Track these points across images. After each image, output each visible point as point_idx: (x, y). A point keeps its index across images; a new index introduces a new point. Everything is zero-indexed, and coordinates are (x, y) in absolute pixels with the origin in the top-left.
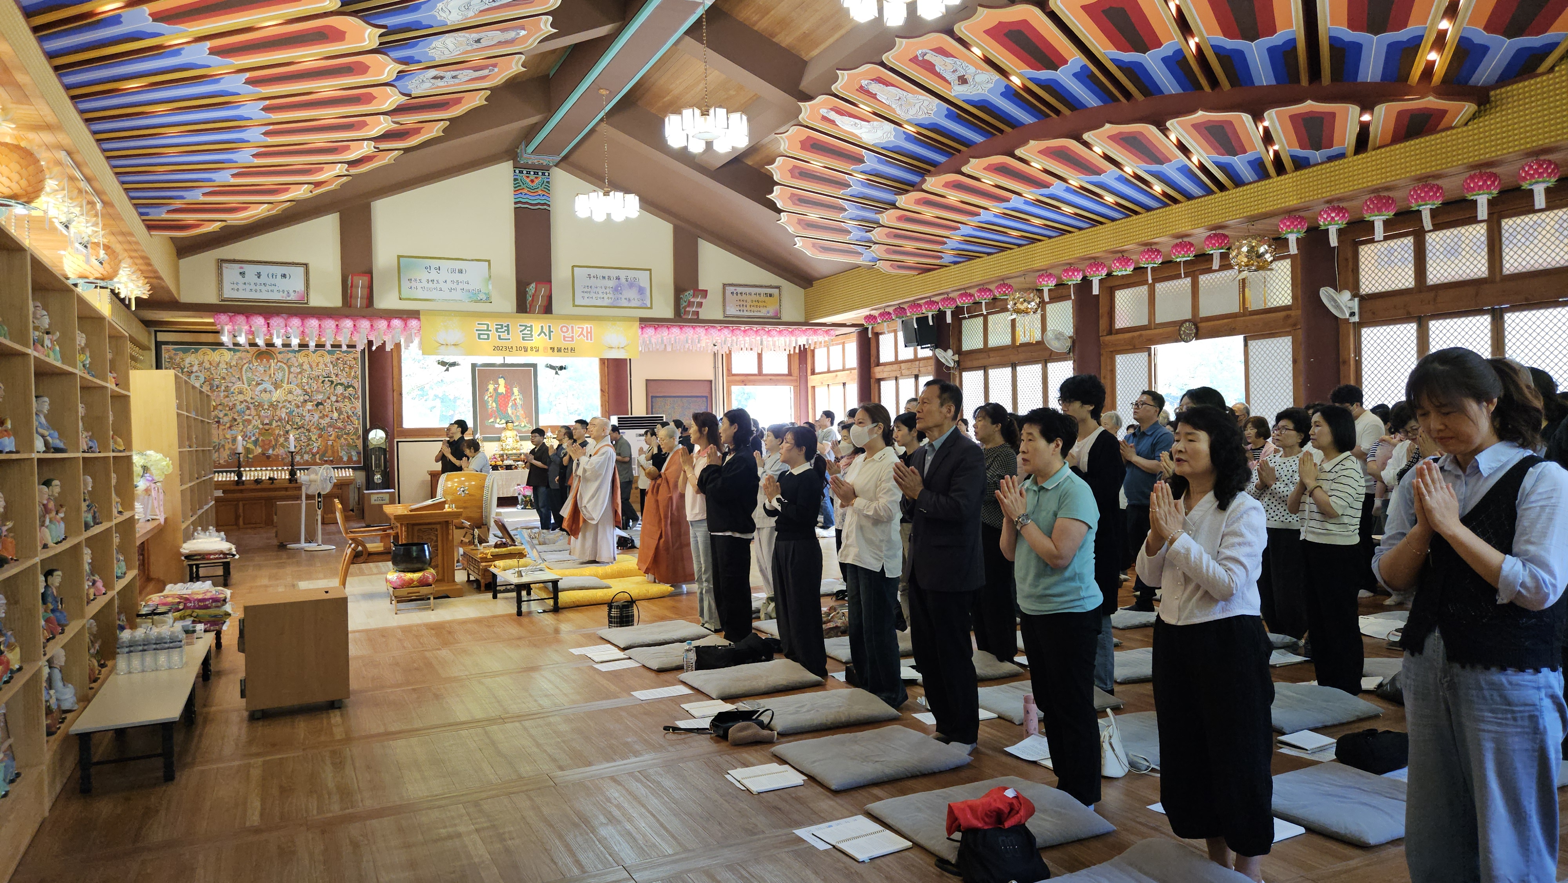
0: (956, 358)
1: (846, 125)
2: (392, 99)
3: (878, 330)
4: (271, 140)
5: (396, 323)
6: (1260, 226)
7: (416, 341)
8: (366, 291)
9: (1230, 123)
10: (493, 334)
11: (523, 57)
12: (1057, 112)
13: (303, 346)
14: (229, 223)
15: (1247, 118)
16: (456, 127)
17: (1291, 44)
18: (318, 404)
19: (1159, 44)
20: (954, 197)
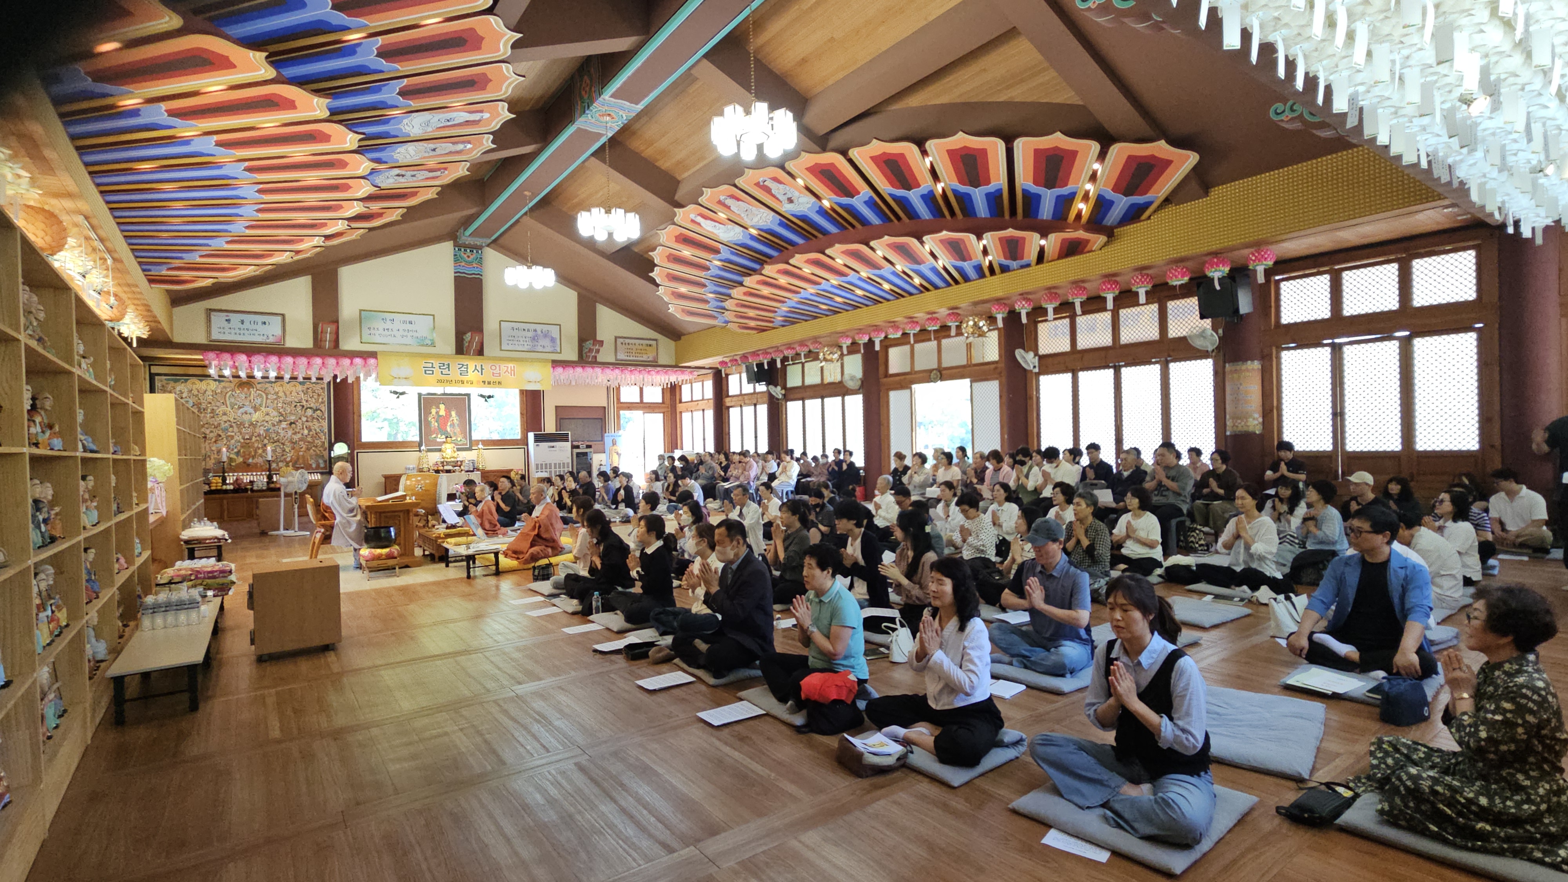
0: (783, 392)
1: (708, 226)
2: (365, 189)
3: (728, 372)
4: (261, 216)
5: (358, 361)
6: (980, 308)
7: (374, 375)
8: (334, 337)
9: (963, 241)
10: (437, 370)
11: (468, 164)
12: (853, 226)
13: (279, 378)
14: (222, 280)
15: (973, 237)
16: (411, 213)
17: (999, 191)
18: (291, 424)
19: (919, 186)
20: (783, 280)
